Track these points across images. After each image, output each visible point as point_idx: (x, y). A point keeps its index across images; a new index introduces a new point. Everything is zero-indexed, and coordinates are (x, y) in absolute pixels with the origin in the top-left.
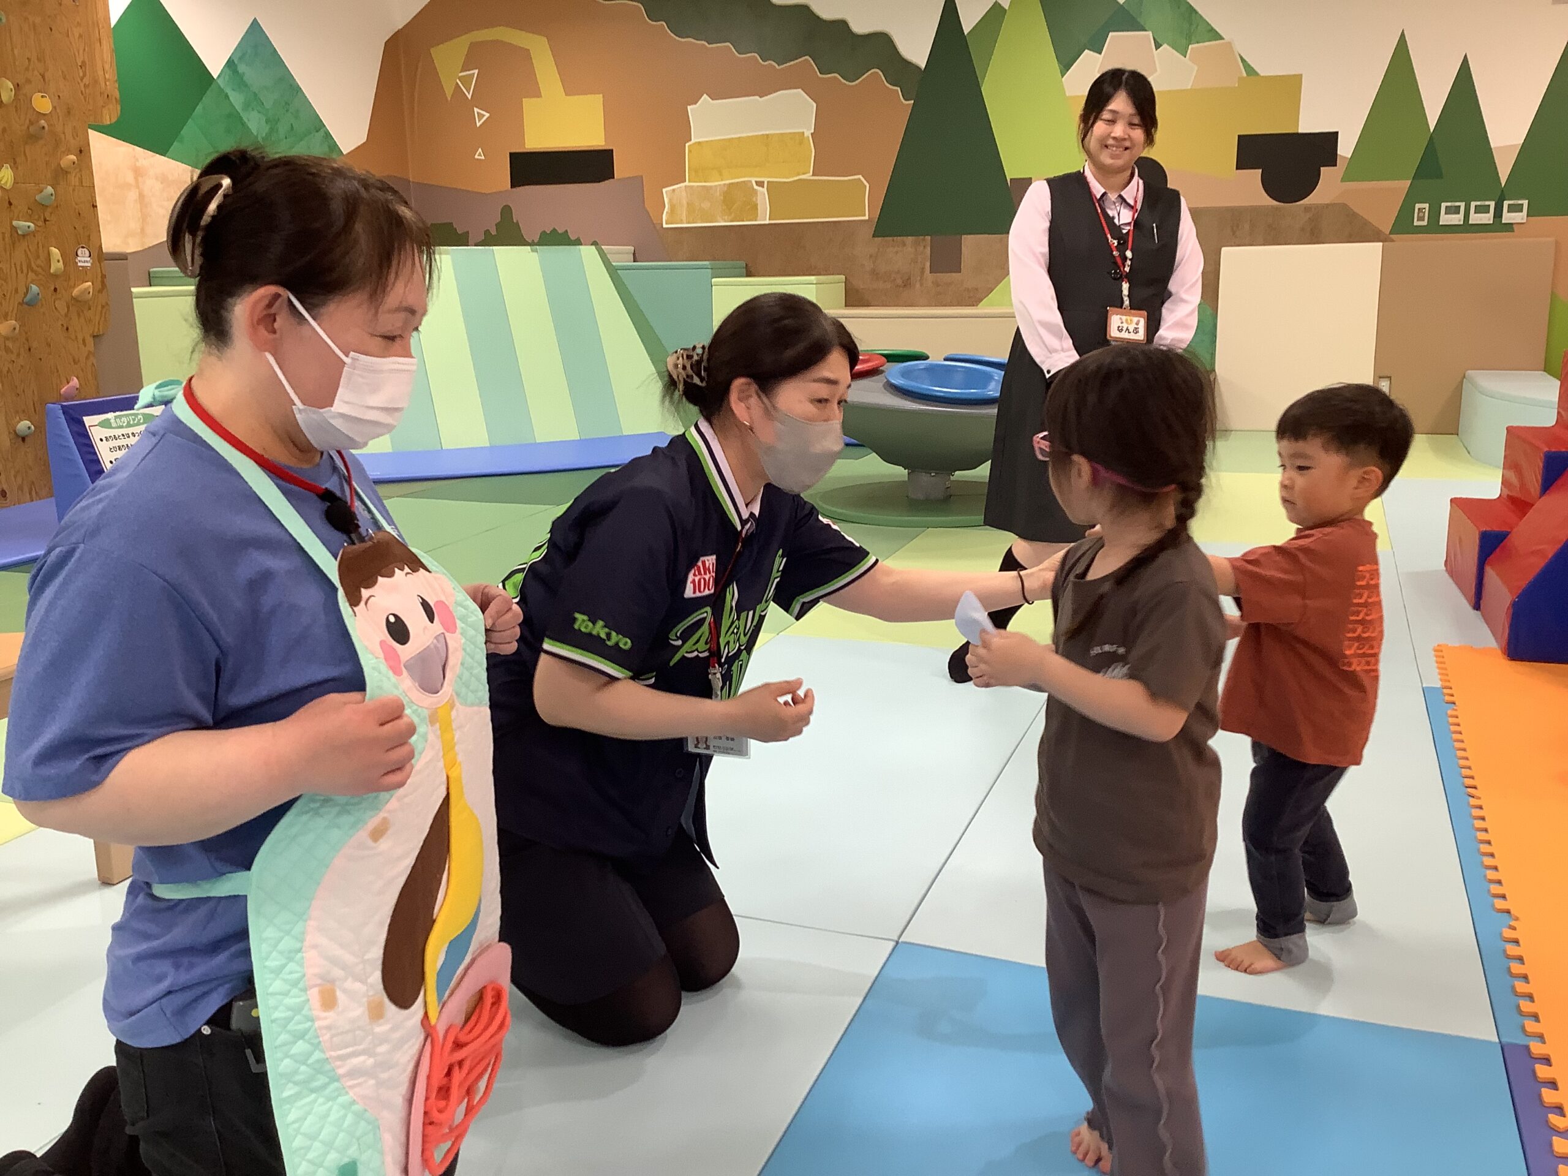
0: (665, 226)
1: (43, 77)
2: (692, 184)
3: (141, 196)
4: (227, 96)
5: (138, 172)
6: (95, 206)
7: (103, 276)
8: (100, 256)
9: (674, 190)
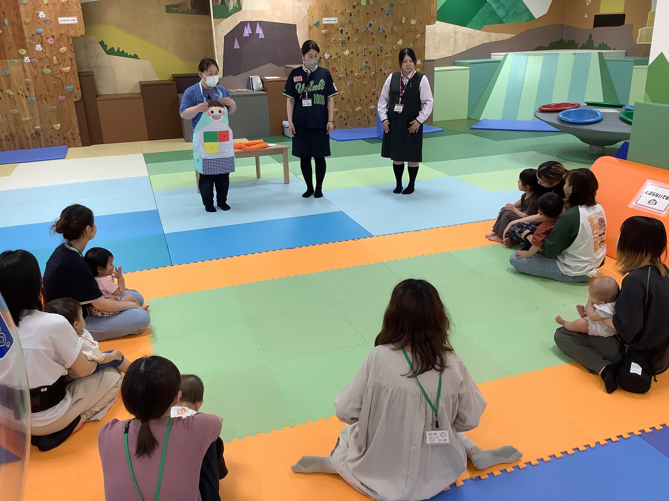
0: (637, 43)
1: (415, 15)
2: (649, 27)
3: (455, 40)
4: (491, 5)
5: (455, 33)
6: (424, 48)
7: (424, 67)
8: (424, 61)
9: (642, 29)
